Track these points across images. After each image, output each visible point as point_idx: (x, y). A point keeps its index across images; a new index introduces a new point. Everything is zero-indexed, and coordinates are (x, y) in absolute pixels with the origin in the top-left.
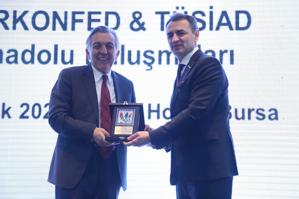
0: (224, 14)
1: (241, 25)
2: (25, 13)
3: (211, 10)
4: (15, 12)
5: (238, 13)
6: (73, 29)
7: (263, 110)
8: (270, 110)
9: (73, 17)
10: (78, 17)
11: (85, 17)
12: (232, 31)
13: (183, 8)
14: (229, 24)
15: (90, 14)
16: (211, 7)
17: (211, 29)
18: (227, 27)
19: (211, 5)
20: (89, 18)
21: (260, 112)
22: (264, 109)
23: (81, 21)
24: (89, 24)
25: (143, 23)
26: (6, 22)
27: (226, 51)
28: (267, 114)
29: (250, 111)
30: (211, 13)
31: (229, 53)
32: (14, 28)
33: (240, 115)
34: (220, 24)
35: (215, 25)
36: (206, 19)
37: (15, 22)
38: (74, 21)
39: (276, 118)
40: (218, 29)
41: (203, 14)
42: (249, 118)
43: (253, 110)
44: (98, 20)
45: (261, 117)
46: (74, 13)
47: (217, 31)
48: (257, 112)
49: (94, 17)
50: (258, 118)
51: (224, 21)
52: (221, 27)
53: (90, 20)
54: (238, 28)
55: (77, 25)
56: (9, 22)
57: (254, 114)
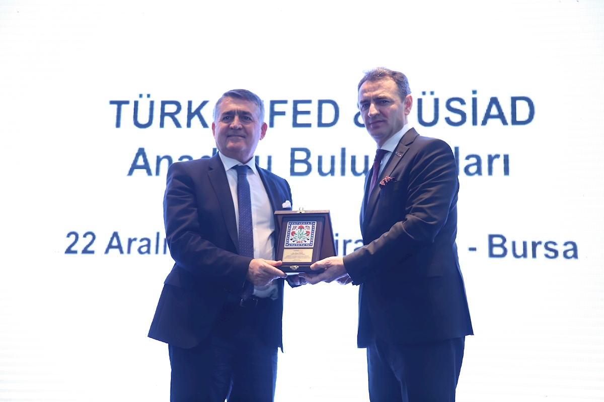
0: (494, 101)
1: (519, 118)
2: (204, 103)
3: (474, 96)
4: (190, 103)
5: (514, 100)
6: (272, 124)
7: (555, 244)
8: (566, 244)
9: (272, 108)
10: (278, 108)
11: (288, 108)
12: (506, 126)
13: (432, 93)
14: (501, 116)
15: (296, 103)
16: (474, 92)
17: (475, 123)
18: (499, 121)
19: (474, 89)
20: (295, 108)
21: (551, 246)
22: (557, 242)
23: (283, 113)
24: (295, 117)
26: (177, 116)
27: (497, 156)
28: (561, 249)
29: (534, 245)
30: (474, 100)
31: (502, 158)
32: (189, 125)
33: (520, 251)
34: (488, 116)
35: (480, 117)
36: (468, 109)
37: (190, 116)
38: (273, 113)
39: (575, 256)
40: (484, 123)
41: (462, 102)
42: (534, 256)
43: (540, 243)
44: (308, 113)
45: (552, 254)
46: (273, 103)
47: (484, 127)
48: (546, 247)
49: (301, 107)
50: (547, 256)
51: (494, 111)
52: (490, 121)
53: (296, 113)
54: (515, 122)
55: (276, 118)
56: (182, 117)
57: (540, 249)
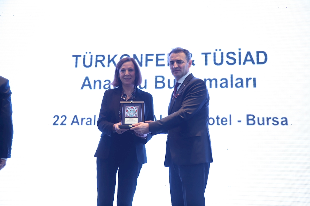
0: (249, 53)
1: (260, 61)
2: (116, 56)
3: (240, 51)
4: (109, 56)
5: (258, 53)
6: (146, 65)
7: (277, 118)
8: (282, 118)
9: (147, 58)
10: (149, 57)
11: (154, 58)
12: (254, 65)
13: (220, 50)
14: (252, 60)
15: (158, 55)
16: (240, 49)
17: (240, 63)
18: (251, 62)
19: (240, 48)
20: (157, 58)
21: (275, 119)
22: (278, 118)
23: (152, 60)
24: (157, 62)
25: (193, 61)
26: (103, 62)
27: (250, 79)
28: (280, 121)
29: (268, 119)
30: (240, 53)
31: (252, 79)
32: (108, 66)
33: (261, 122)
34: (246, 60)
35: (242, 61)
36: (237, 57)
37: (109, 62)
38: (147, 60)
39: (287, 124)
40: (244, 63)
41: (234, 54)
42: (268, 124)
43: (270, 118)
44: (163, 59)
45: (276, 123)
46: (147, 55)
47: (244, 65)
48: (273, 120)
49: (160, 57)
50: (273, 124)
51: (249, 58)
52: (247, 62)
53: (158, 60)
54: (258, 63)
55: (149, 62)
56: (105, 62)
57: (271, 121)
